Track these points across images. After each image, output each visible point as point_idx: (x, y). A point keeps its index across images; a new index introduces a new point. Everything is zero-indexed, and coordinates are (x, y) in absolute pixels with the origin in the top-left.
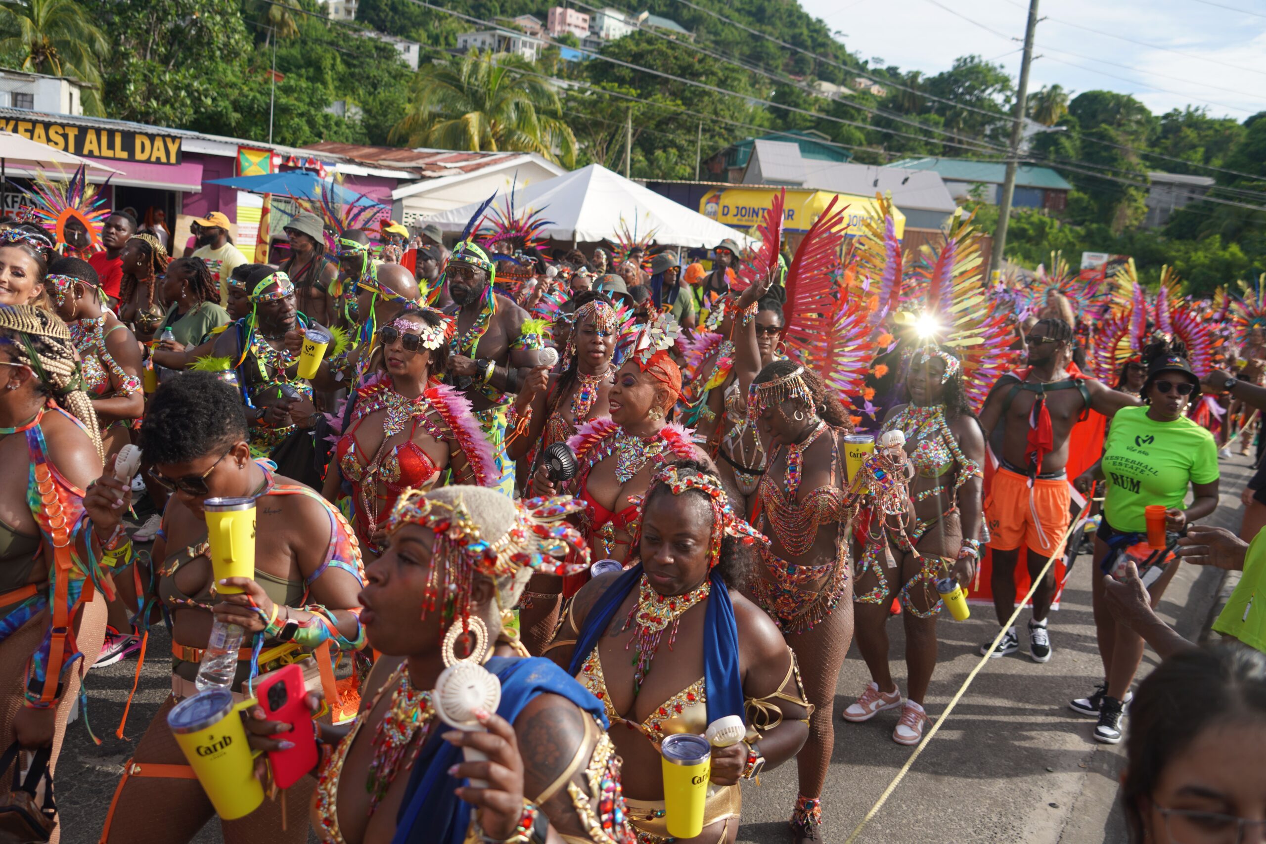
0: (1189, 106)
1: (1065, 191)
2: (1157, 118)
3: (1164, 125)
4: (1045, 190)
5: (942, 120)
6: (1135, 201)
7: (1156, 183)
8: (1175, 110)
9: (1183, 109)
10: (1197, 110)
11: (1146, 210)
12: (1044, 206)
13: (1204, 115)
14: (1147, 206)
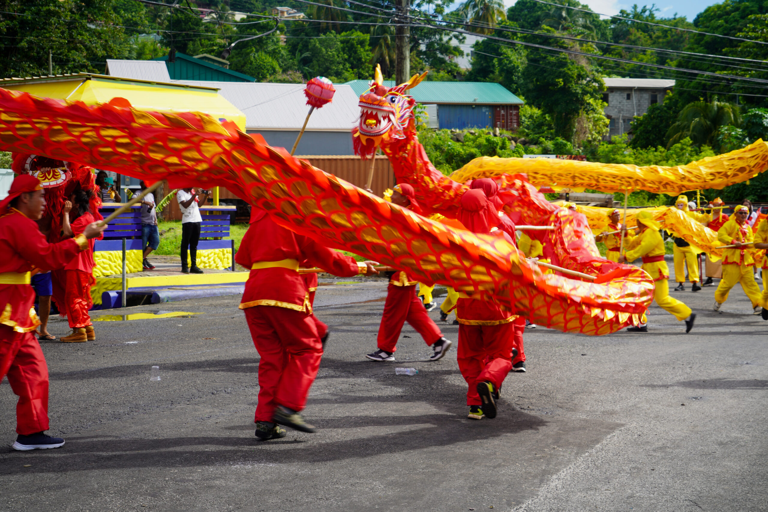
0: (635, 7)
1: (516, 107)
2: (606, 22)
3: (614, 30)
4: (494, 107)
5: (367, 37)
6: (594, 110)
7: (612, 89)
8: (622, 12)
9: (629, 9)
10: (644, 11)
11: (607, 121)
12: (494, 126)
13: (651, 15)
14: (608, 117)
